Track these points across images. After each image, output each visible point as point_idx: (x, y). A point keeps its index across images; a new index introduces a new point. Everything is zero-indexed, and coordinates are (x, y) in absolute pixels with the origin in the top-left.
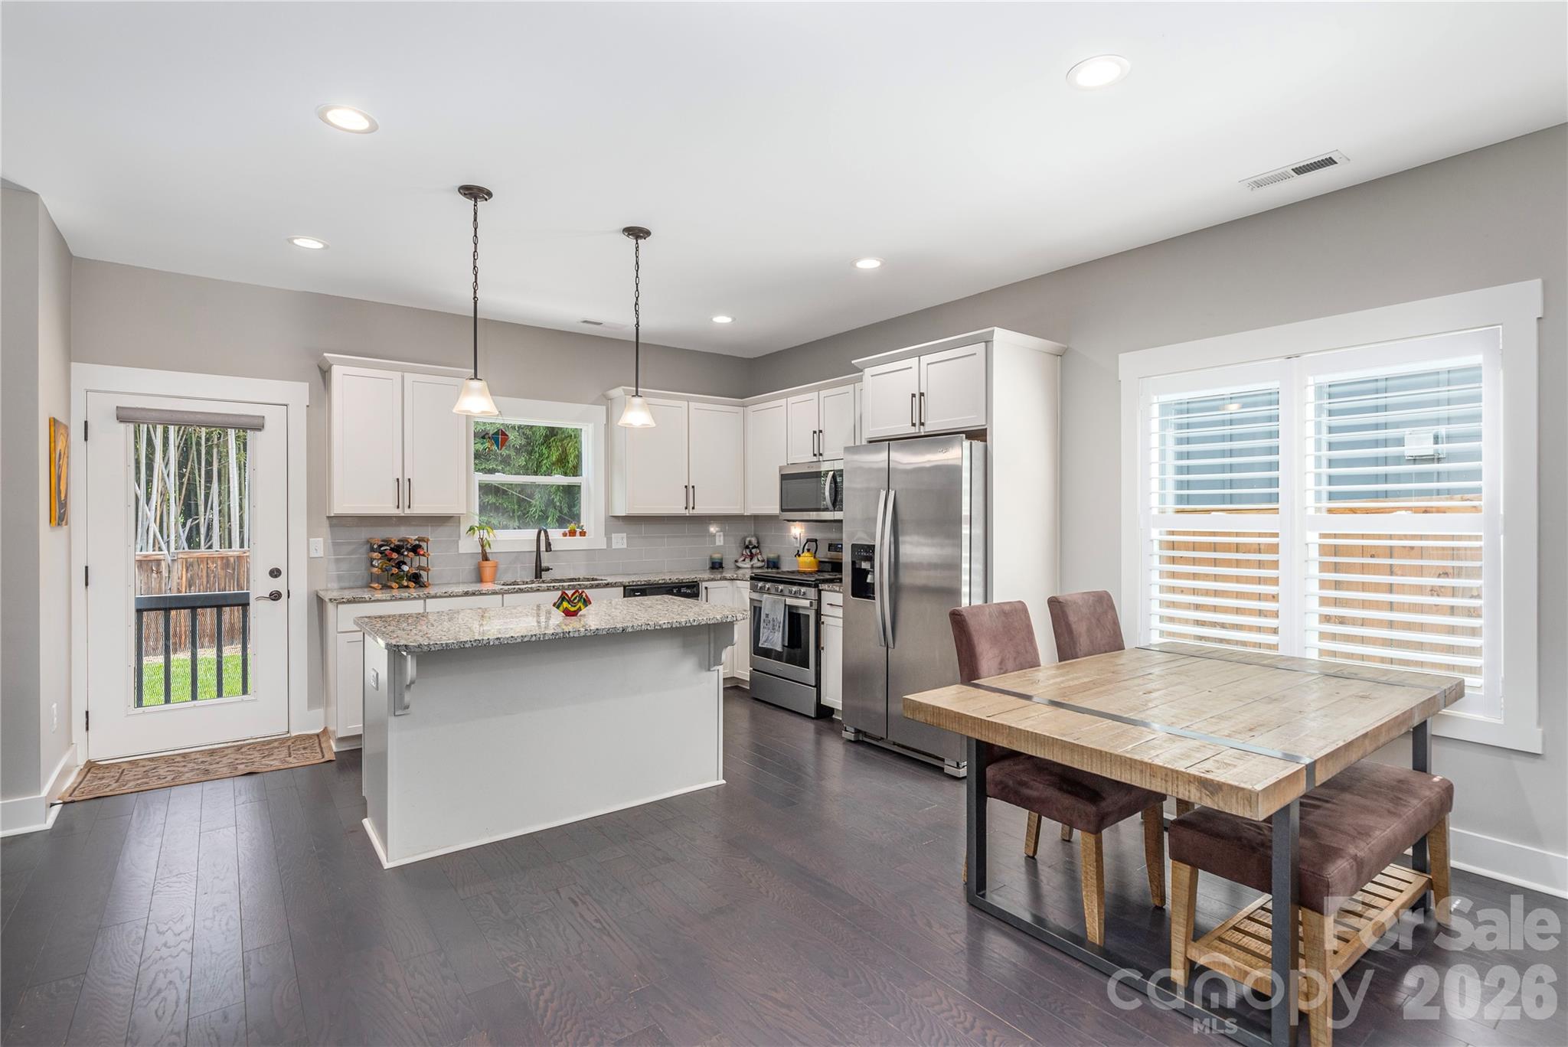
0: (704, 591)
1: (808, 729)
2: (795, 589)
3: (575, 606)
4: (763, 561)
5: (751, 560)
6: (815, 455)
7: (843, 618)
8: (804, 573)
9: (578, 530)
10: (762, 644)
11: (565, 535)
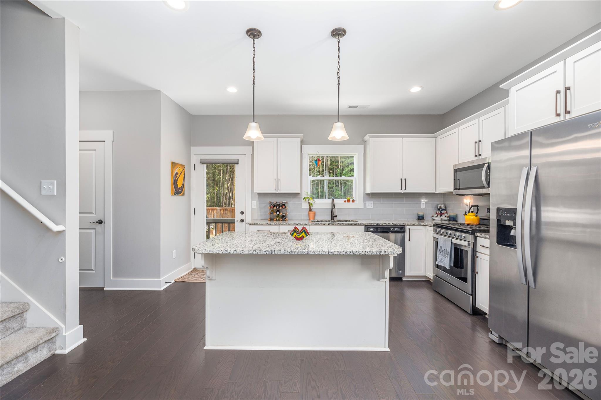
0: (408, 231)
1: (468, 320)
2: (458, 234)
3: (299, 235)
4: (448, 217)
5: (441, 216)
6: (476, 156)
7: (490, 255)
8: (468, 225)
9: (351, 200)
10: (438, 263)
11: (345, 201)
